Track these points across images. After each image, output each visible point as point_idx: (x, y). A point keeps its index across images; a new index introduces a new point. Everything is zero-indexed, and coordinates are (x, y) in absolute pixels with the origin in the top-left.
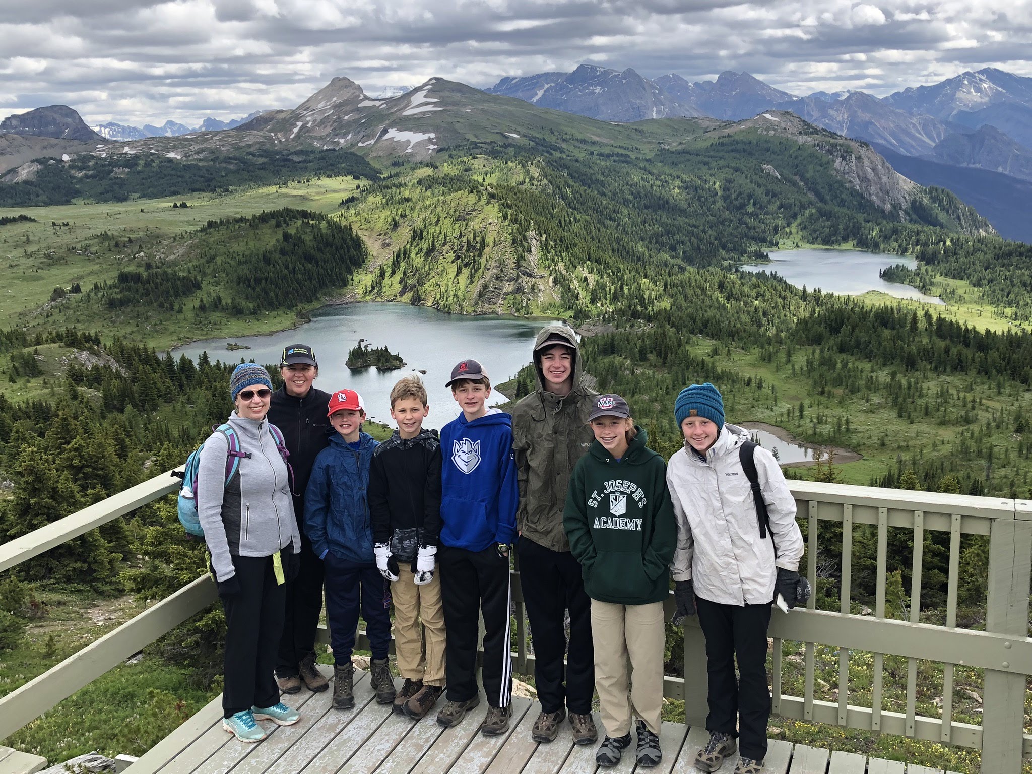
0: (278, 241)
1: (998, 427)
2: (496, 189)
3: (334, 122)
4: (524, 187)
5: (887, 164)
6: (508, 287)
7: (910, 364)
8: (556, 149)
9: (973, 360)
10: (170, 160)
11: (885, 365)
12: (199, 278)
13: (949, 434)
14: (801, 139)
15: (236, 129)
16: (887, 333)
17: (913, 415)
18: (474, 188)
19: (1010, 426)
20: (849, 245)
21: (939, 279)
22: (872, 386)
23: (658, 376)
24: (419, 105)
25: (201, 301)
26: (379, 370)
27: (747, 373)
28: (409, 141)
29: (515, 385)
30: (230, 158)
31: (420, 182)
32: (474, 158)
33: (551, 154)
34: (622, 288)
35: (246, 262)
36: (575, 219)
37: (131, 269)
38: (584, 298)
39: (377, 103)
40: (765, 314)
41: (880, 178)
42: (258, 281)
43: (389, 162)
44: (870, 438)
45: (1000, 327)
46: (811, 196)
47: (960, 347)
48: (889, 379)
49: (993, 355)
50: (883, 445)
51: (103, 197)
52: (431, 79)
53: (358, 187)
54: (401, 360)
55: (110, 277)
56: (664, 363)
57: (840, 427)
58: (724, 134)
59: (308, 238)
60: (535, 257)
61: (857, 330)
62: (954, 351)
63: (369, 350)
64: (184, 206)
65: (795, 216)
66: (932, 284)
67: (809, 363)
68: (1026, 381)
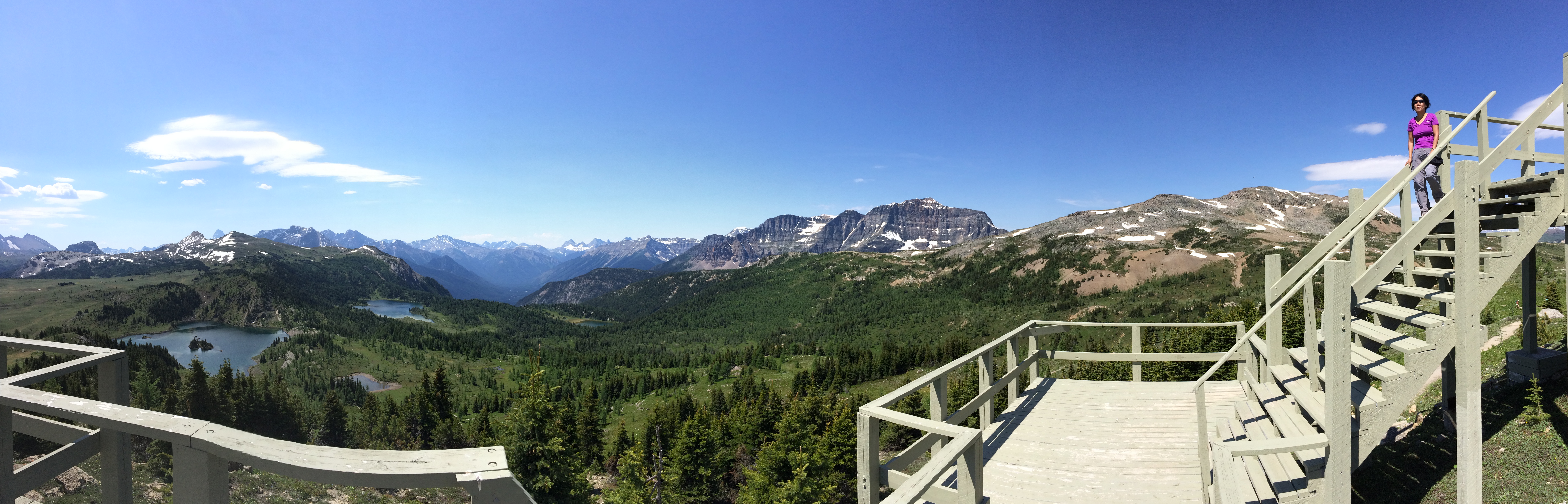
0: (166, 294)
1: (452, 372)
3: (192, 248)
7: (420, 346)
8: (281, 258)
9: (443, 344)
10: (128, 262)
11: (411, 346)
12: (134, 309)
14: (378, 257)
15: (155, 250)
16: (411, 334)
18: (246, 274)
19: (457, 371)
21: (432, 313)
22: (406, 355)
23: (321, 352)
24: (227, 241)
26: (202, 348)
27: (357, 351)
28: (221, 255)
29: (261, 356)
30: (151, 262)
31: (225, 272)
33: (279, 260)
34: (307, 315)
35: (153, 302)
37: (108, 304)
38: (291, 319)
39: (209, 241)
40: (365, 325)
42: (157, 310)
43: (213, 263)
44: (405, 377)
45: (453, 332)
46: (383, 279)
47: (438, 338)
48: (412, 353)
49: (450, 341)
50: (410, 381)
51: (102, 276)
52: (231, 231)
55: (100, 307)
56: (323, 346)
57: (393, 373)
58: (348, 254)
59: (178, 295)
60: (271, 301)
61: (400, 332)
62: (437, 340)
63: (199, 340)
64: (132, 280)
65: (376, 287)
66: (428, 314)
67: (382, 346)
68: (461, 353)
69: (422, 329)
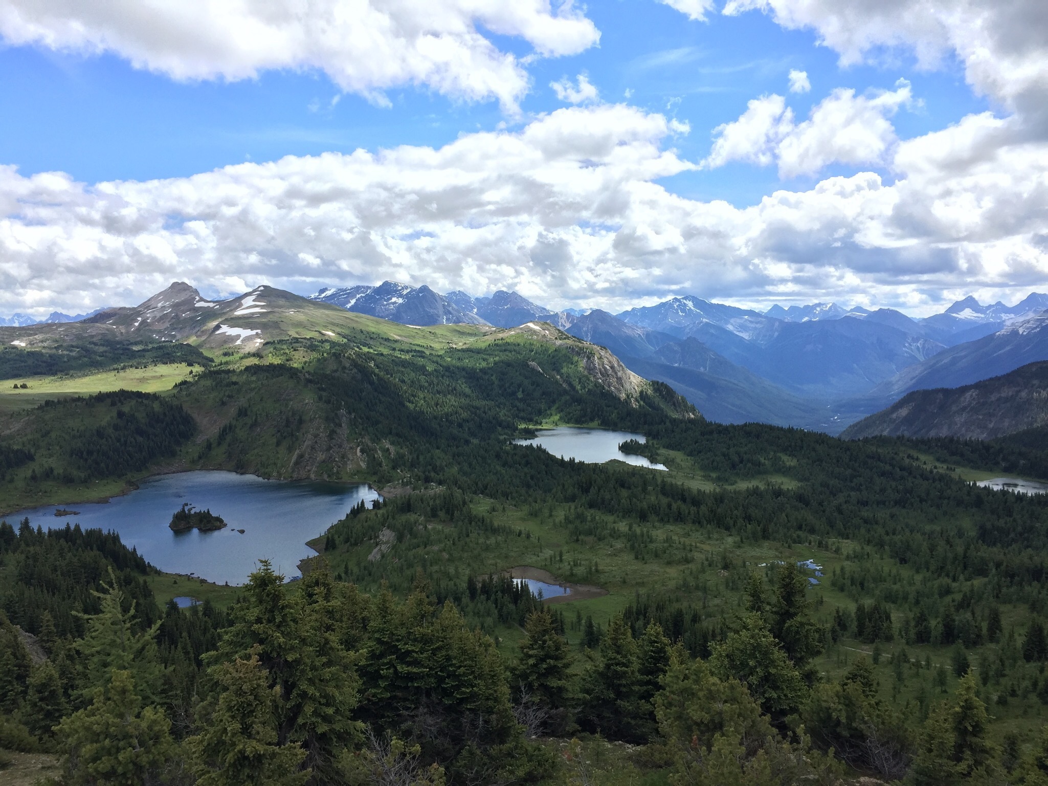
0: (112, 417)
1: (710, 565)
2: (313, 376)
3: (173, 318)
4: (337, 375)
5: (621, 363)
6: (321, 456)
7: (643, 517)
8: (365, 345)
9: (689, 513)
10: (15, 347)
11: (624, 517)
12: (32, 451)
13: (673, 572)
14: (556, 343)
15: (81, 322)
16: (624, 493)
17: (646, 557)
18: (292, 375)
19: (718, 564)
20: (595, 423)
21: (663, 451)
22: (615, 535)
23: (447, 530)
24: (249, 307)
25: (34, 471)
26: (200, 530)
27: (518, 526)
28: (238, 336)
29: (325, 540)
30: (73, 346)
31: (247, 370)
32: (295, 350)
33: (361, 349)
34: (418, 458)
35: (80, 436)
36: (380, 400)
38: (386, 466)
39: (211, 305)
40: (532, 478)
41: (616, 373)
42: (90, 453)
43: (221, 352)
44: (614, 577)
45: (708, 487)
46: (565, 387)
47: (679, 502)
48: (627, 529)
49: (703, 508)
50: (624, 582)
52: (259, 287)
53: (191, 372)
54: (221, 521)
56: (452, 519)
57: (591, 569)
58: (499, 338)
59: (141, 416)
60: (344, 431)
61: (602, 491)
62: (674, 506)
63: (193, 512)
64: (25, 386)
65: (554, 402)
66: (657, 454)
67: (566, 518)
68: (728, 529)
69: (645, 484)
